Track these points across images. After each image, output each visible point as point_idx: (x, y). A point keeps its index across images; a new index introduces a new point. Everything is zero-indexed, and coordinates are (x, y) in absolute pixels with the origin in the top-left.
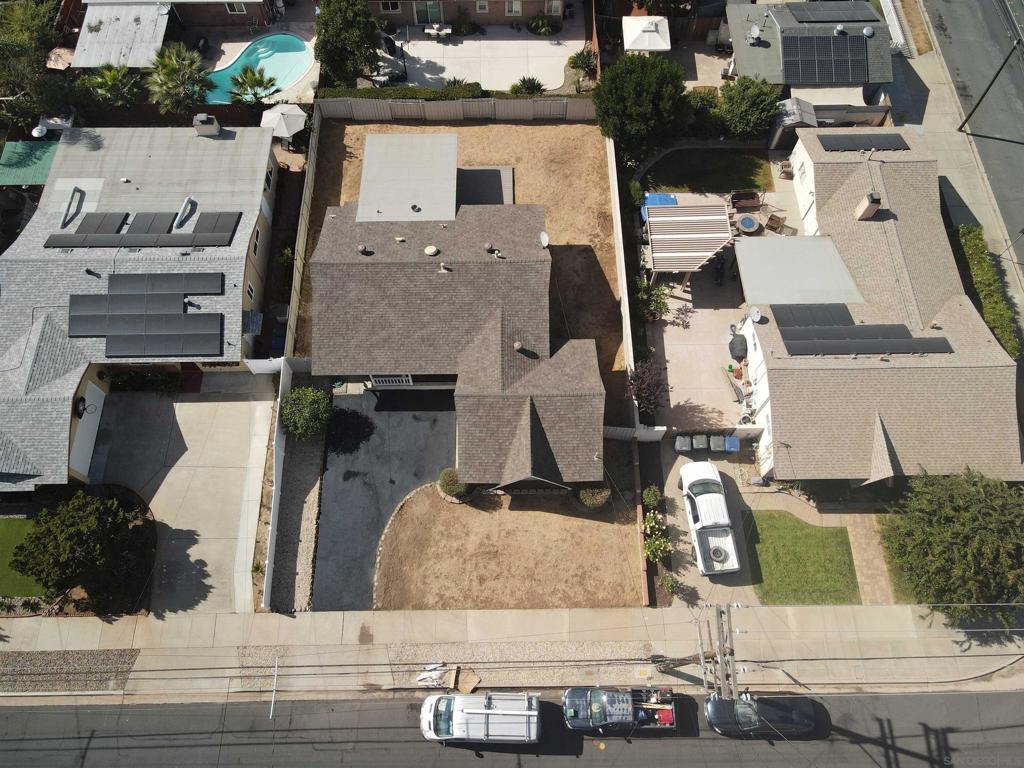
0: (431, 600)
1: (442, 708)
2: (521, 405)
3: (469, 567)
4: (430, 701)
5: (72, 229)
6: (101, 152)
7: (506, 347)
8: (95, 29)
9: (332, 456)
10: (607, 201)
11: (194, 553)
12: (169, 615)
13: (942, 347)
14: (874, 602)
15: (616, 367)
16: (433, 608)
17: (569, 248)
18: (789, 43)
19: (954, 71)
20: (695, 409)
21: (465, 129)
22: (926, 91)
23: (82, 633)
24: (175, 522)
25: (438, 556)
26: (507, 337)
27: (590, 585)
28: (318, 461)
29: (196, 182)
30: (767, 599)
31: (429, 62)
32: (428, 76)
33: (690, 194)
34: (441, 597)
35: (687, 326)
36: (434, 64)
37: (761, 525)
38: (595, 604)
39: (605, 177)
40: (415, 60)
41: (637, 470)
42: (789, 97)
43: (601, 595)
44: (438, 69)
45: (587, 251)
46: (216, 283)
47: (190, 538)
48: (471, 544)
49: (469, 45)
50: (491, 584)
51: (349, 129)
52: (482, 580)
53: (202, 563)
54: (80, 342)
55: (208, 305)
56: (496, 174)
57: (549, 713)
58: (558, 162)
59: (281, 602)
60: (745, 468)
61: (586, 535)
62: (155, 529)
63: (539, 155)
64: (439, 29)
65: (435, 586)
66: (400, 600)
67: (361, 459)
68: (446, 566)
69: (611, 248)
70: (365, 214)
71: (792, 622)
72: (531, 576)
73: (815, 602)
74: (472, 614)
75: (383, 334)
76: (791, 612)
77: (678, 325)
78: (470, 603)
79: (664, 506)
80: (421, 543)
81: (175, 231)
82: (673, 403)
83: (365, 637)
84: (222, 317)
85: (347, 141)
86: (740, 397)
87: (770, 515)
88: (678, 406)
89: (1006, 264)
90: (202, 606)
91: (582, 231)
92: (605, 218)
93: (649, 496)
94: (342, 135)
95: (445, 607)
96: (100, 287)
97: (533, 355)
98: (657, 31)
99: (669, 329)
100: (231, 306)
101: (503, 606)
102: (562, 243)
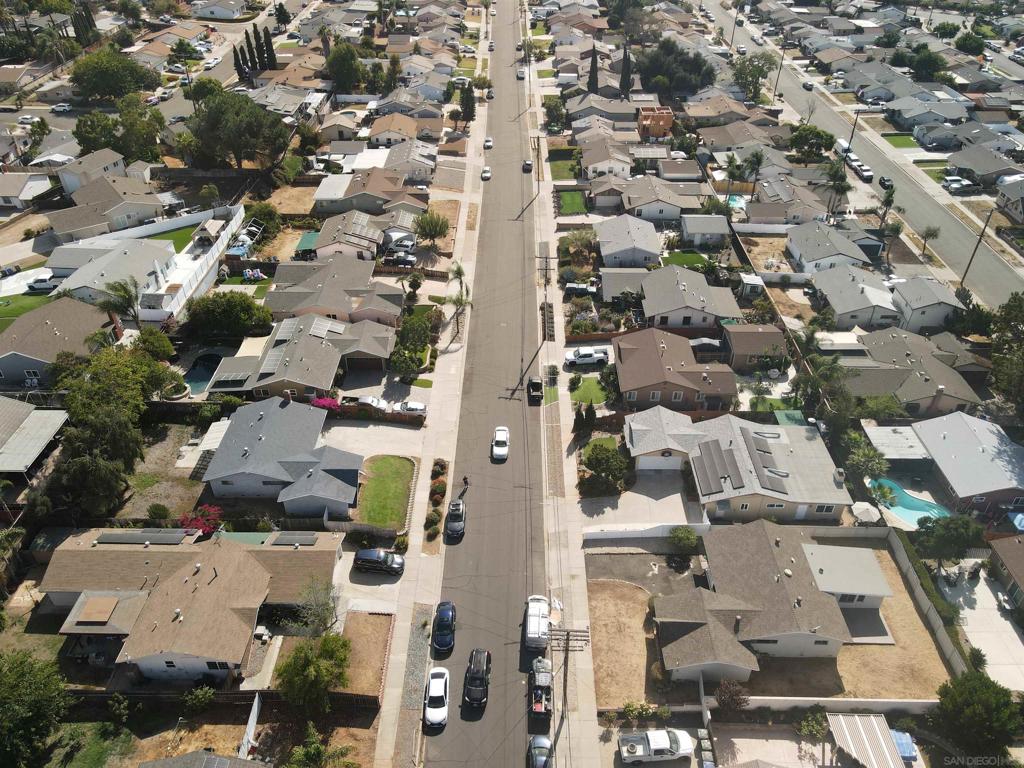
0: (594, 603)
1: (542, 602)
3: (613, 620)
4: (545, 598)
5: (754, 436)
6: (805, 440)
8: (895, 431)
9: (664, 557)
11: (608, 510)
12: (580, 505)
16: (590, 605)
20: (733, 753)
21: (916, 615)
23: (571, 479)
24: (621, 501)
25: (616, 605)
27: (608, 680)
28: (661, 552)
29: (802, 476)
31: (974, 599)
32: (961, 599)
34: (595, 608)
35: (800, 758)
36: (975, 603)
38: (597, 683)
40: (971, 591)
43: (603, 686)
44: (970, 605)
46: (738, 485)
47: (615, 506)
50: (604, 629)
51: (885, 552)
52: (606, 625)
53: (603, 513)
54: (697, 448)
55: (727, 485)
56: (883, 633)
59: (588, 543)
61: (636, 678)
62: (617, 495)
63: (914, 661)
64: (1005, 601)
65: (601, 604)
66: (593, 589)
68: (611, 608)
72: (609, 649)
75: (731, 558)
77: (800, 752)
78: (593, 621)
80: (622, 597)
81: (765, 469)
82: (735, 740)
83: (573, 577)
84: (722, 491)
88: (733, 744)
90: (584, 516)
94: (876, 548)
95: (590, 610)
96: (724, 446)
97: (736, 630)
99: (795, 745)
100: (729, 493)
102: (841, 674)
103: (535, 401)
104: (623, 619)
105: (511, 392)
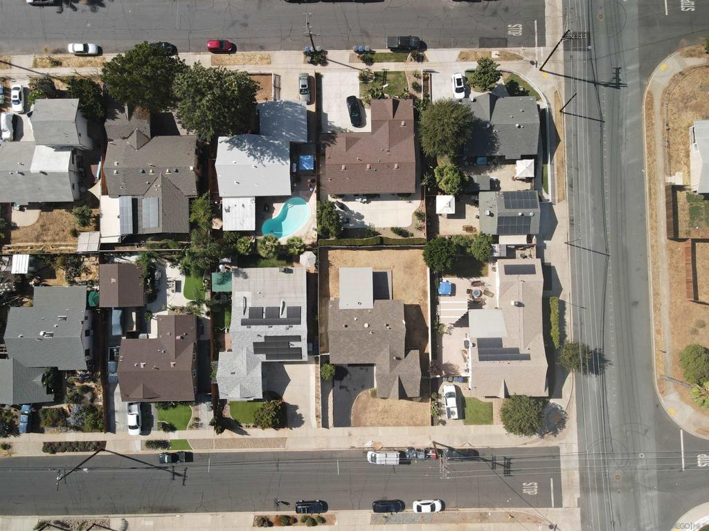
0: (368, 424)
1: (373, 455)
2: (396, 377)
3: (379, 415)
4: (369, 454)
5: (247, 316)
6: (248, 279)
7: (391, 358)
9: (336, 381)
10: (426, 285)
11: (298, 412)
12: (293, 428)
13: (527, 357)
14: (497, 424)
15: (426, 352)
16: (369, 426)
17: (411, 305)
18: (500, 219)
19: (571, 210)
20: (451, 365)
22: (556, 222)
23: (270, 433)
24: (291, 402)
25: (370, 412)
26: (392, 354)
27: (414, 420)
28: (332, 383)
29: (283, 293)
30: (466, 423)
31: (357, 213)
32: (358, 220)
33: (457, 278)
34: (371, 423)
35: (450, 334)
36: (360, 214)
37: (467, 402)
38: (415, 425)
39: (425, 274)
40: (352, 212)
41: (430, 388)
42: (498, 243)
43: (418, 422)
44: (361, 217)
45: (418, 307)
46: (298, 338)
47: (296, 407)
48: (380, 409)
49: (373, 203)
50: (386, 420)
51: (330, 252)
52: (383, 419)
53: (301, 414)
54: (258, 355)
55: (295, 344)
56: (385, 274)
57: (402, 454)
58: (409, 267)
59: (325, 425)
60: (465, 384)
61: (414, 406)
62: (285, 405)
63: (402, 264)
65: (369, 420)
66: (358, 425)
67: (345, 382)
68: (373, 415)
69: (427, 305)
70: (342, 306)
71: (472, 430)
72: (397, 418)
73: (480, 424)
74: (380, 428)
75: (353, 352)
76: (472, 427)
77: (448, 333)
78: (379, 425)
79: (439, 396)
80: (365, 408)
81: (281, 317)
82: (444, 362)
83: (350, 435)
84: (301, 348)
85: (330, 259)
86: (465, 360)
87: (470, 399)
89: (567, 306)
90: (303, 426)
91: (416, 298)
92: (425, 292)
93: (433, 396)
94: (327, 256)
95: (372, 426)
96: (262, 340)
98: (450, 206)
99: (444, 335)
100: (303, 345)
101: (388, 425)
102: (409, 304)
103: (189, 457)
104: (380, 410)
105: (176, 477)
